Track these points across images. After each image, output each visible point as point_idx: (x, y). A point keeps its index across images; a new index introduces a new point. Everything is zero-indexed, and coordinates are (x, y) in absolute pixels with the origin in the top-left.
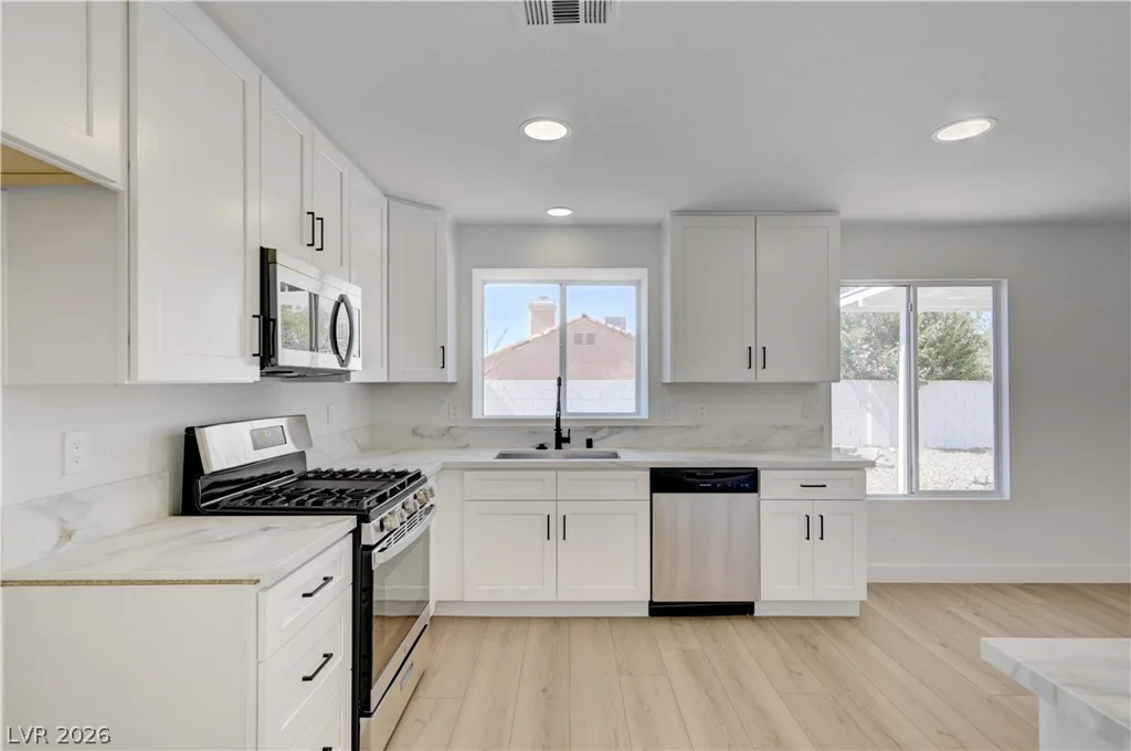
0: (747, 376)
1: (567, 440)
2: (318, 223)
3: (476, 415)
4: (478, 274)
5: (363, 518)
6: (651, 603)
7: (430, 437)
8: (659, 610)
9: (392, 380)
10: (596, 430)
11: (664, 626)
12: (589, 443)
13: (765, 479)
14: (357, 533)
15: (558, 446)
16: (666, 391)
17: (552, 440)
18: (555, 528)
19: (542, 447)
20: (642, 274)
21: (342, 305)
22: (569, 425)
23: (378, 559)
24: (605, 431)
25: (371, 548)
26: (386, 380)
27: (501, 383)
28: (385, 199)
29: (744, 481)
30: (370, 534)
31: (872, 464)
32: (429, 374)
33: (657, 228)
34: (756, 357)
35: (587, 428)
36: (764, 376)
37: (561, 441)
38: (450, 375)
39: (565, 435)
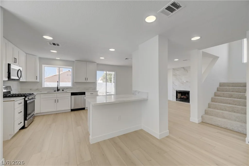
0: (85, 81)
1: (59, 90)
2: (16, 59)
3: (43, 87)
4: (43, 66)
5: (26, 97)
6: (71, 109)
7: (34, 90)
8: (72, 110)
9: (27, 81)
10: (64, 88)
11: (73, 112)
12: (63, 90)
13: (86, 93)
14: (25, 99)
15: (58, 91)
16: (75, 83)
17: (57, 90)
18: (56, 101)
19: (55, 91)
20: (72, 67)
21: (19, 70)
22: (60, 88)
23: (28, 102)
24: (66, 89)
25: (27, 101)
26: (25, 81)
27: (49, 83)
28: (25, 54)
29: (84, 93)
30: (27, 99)
31: (98, 91)
32: (34, 80)
33: (74, 62)
34: (86, 79)
35: (63, 88)
36: (87, 81)
37: (58, 90)
38: (38, 80)
39: (59, 89)
